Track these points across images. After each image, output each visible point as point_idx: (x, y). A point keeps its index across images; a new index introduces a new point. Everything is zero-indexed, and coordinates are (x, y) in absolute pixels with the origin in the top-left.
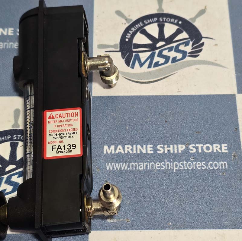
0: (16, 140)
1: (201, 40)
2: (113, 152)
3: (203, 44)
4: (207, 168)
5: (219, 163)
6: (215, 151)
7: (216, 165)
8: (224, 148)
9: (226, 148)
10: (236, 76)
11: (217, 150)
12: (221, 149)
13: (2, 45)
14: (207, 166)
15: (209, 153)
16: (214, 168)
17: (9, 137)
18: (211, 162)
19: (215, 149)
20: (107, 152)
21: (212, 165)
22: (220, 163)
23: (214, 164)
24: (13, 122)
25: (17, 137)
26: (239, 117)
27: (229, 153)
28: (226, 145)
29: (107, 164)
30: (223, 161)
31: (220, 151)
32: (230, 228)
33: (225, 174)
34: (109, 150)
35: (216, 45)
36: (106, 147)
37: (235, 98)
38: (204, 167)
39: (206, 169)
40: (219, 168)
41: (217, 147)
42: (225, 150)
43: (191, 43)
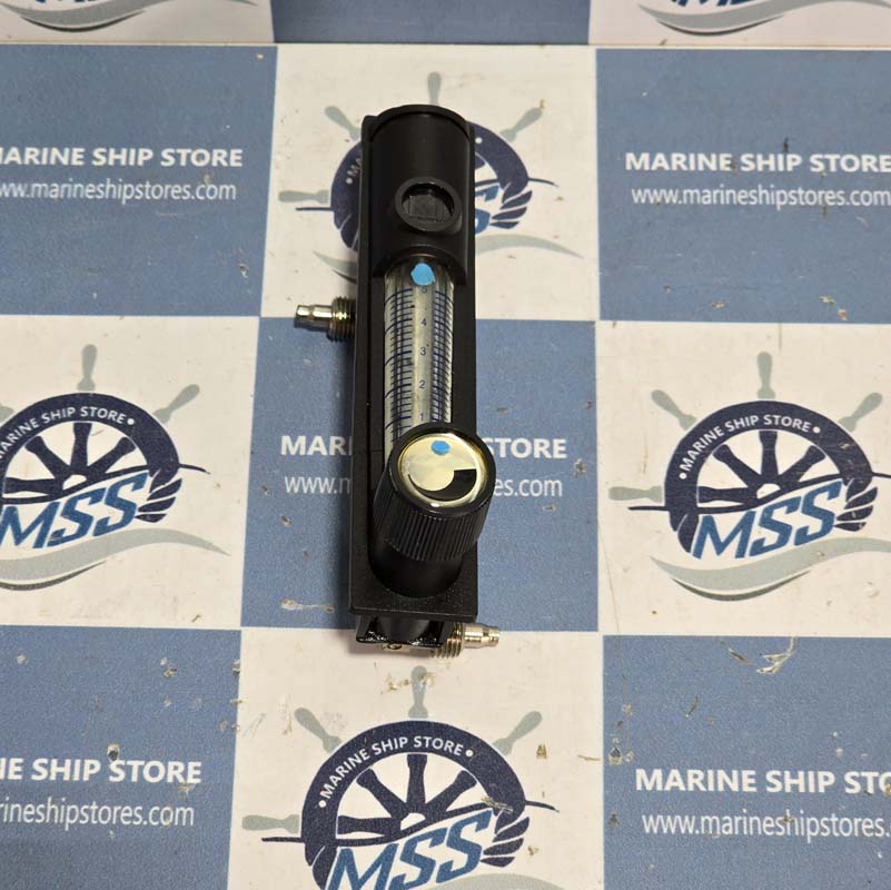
0: (86, 418)
1: (525, 184)
2: (302, 453)
3: (529, 195)
4: (516, 494)
5: (543, 483)
6: (537, 455)
7: (536, 488)
8: (558, 449)
9: (563, 449)
10: (601, 276)
11: (541, 453)
12: (550, 450)
13: (56, 190)
14: (516, 489)
15: (524, 459)
16: (530, 495)
17: (71, 411)
18: (526, 481)
19: (538, 449)
20: (288, 450)
21: (526, 488)
22: (546, 483)
23: (532, 486)
24: (80, 377)
25: (89, 411)
26: (598, 376)
27: (569, 461)
28: (563, 441)
29: (286, 479)
30: (553, 479)
31: (548, 455)
32: (555, 630)
33: (554, 509)
34: (293, 445)
35: (560, 199)
36: (286, 440)
37: (594, 330)
38: (508, 491)
39: (512, 497)
40: (542, 496)
41: (542, 445)
42: (561, 452)
43: (501, 192)
